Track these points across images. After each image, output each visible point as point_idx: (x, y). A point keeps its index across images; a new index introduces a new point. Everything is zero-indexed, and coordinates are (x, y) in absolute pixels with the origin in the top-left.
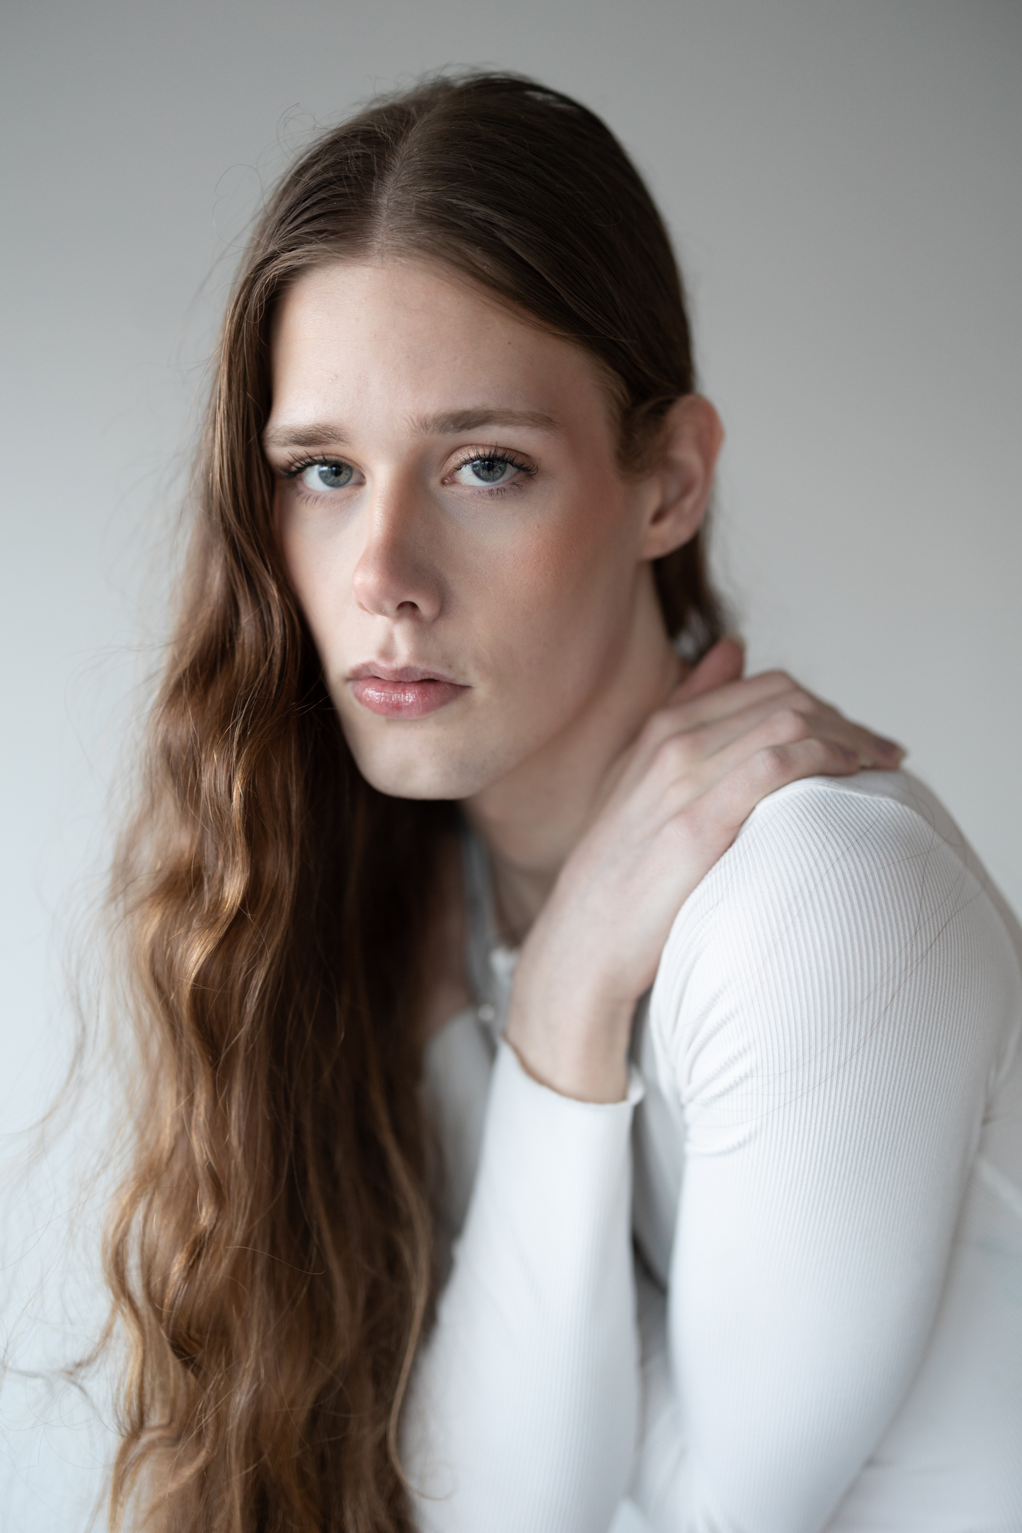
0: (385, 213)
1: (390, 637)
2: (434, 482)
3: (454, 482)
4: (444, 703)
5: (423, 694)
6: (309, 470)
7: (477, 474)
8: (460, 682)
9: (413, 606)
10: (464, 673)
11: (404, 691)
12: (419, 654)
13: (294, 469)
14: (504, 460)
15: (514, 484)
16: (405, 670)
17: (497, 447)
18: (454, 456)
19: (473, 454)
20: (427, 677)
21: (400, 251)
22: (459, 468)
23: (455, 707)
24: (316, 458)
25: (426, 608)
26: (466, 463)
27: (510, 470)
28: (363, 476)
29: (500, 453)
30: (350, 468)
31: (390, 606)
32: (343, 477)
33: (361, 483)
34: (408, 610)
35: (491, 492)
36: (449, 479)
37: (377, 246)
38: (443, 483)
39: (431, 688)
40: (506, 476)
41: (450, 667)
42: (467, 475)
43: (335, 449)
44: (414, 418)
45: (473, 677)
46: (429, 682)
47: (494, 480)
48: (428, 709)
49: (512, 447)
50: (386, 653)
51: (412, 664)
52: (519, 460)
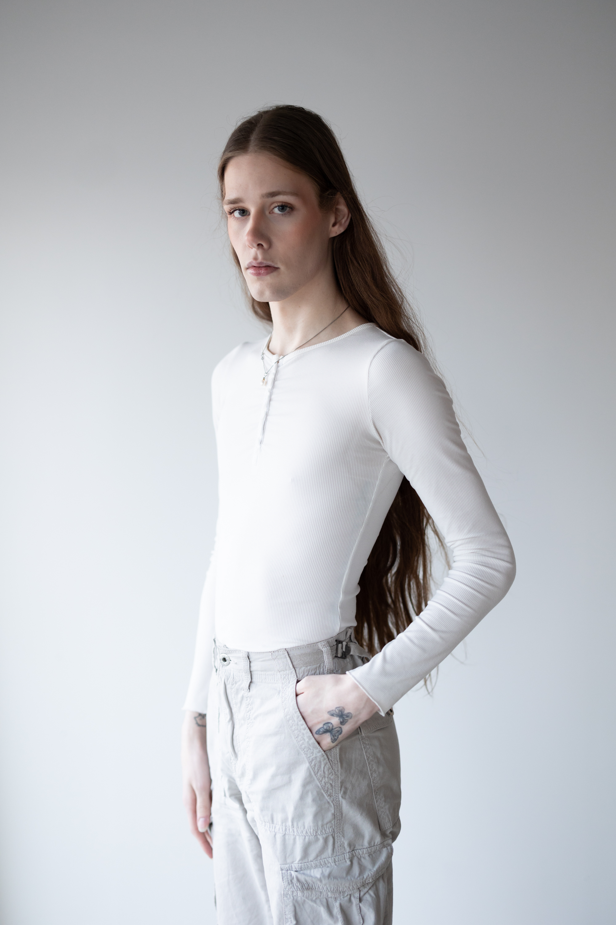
0: (252, 141)
1: (256, 254)
2: (267, 213)
3: (273, 213)
4: (272, 272)
5: (266, 270)
6: (236, 212)
7: (279, 210)
8: (276, 266)
9: (262, 245)
10: (277, 264)
11: (261, 269)
12: (264, 258)
13: (231, 212)
14: (287, 206)
15: (288, 212)
16: (261, 263)
17: (282, 202)
18: (272, 206)
19: (277, 205)
20: (266, 265)
21: (256, 152)
22: (273, 209)
23: (275, 274)
24: (236, 208)
25: (265, 246)
26: (276, 207)
27: (288, 209)
28: (250, 213)
29: (284, 204)
30: (247, 211)
31: (255, 245)
32: (245, 214)
33: (249, 215)
34: (260, 246)
35: (282, 215)
36: (271, 212)
37: (250, 150)
38: (270, 213)
39: (269, 268)
40: (287, 211)
41: (273, 262)
42: (276, 210)
43: (241, 205)
44: (260, 194)
45: (279, 265)
46: (267, 267)
47: (284, 212)
48: (268, 274)
49: (287, 202)
50: (255, 258)
51: (262, 261)
52: (289, 206)
